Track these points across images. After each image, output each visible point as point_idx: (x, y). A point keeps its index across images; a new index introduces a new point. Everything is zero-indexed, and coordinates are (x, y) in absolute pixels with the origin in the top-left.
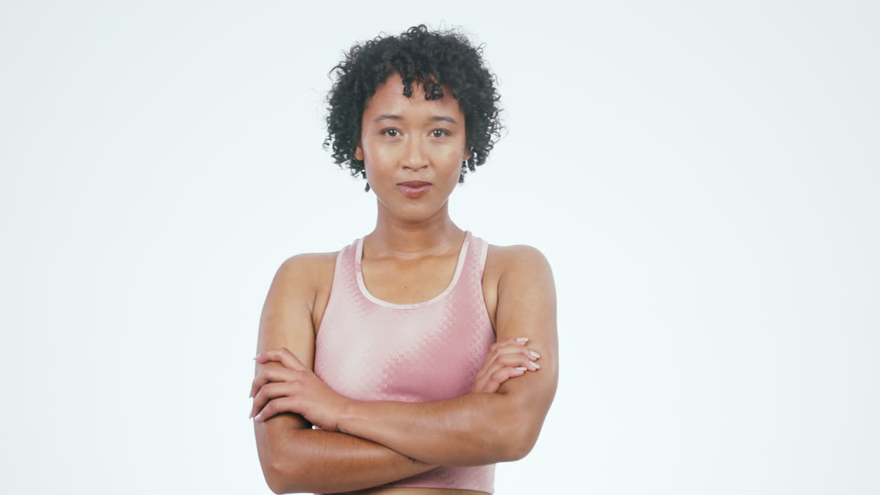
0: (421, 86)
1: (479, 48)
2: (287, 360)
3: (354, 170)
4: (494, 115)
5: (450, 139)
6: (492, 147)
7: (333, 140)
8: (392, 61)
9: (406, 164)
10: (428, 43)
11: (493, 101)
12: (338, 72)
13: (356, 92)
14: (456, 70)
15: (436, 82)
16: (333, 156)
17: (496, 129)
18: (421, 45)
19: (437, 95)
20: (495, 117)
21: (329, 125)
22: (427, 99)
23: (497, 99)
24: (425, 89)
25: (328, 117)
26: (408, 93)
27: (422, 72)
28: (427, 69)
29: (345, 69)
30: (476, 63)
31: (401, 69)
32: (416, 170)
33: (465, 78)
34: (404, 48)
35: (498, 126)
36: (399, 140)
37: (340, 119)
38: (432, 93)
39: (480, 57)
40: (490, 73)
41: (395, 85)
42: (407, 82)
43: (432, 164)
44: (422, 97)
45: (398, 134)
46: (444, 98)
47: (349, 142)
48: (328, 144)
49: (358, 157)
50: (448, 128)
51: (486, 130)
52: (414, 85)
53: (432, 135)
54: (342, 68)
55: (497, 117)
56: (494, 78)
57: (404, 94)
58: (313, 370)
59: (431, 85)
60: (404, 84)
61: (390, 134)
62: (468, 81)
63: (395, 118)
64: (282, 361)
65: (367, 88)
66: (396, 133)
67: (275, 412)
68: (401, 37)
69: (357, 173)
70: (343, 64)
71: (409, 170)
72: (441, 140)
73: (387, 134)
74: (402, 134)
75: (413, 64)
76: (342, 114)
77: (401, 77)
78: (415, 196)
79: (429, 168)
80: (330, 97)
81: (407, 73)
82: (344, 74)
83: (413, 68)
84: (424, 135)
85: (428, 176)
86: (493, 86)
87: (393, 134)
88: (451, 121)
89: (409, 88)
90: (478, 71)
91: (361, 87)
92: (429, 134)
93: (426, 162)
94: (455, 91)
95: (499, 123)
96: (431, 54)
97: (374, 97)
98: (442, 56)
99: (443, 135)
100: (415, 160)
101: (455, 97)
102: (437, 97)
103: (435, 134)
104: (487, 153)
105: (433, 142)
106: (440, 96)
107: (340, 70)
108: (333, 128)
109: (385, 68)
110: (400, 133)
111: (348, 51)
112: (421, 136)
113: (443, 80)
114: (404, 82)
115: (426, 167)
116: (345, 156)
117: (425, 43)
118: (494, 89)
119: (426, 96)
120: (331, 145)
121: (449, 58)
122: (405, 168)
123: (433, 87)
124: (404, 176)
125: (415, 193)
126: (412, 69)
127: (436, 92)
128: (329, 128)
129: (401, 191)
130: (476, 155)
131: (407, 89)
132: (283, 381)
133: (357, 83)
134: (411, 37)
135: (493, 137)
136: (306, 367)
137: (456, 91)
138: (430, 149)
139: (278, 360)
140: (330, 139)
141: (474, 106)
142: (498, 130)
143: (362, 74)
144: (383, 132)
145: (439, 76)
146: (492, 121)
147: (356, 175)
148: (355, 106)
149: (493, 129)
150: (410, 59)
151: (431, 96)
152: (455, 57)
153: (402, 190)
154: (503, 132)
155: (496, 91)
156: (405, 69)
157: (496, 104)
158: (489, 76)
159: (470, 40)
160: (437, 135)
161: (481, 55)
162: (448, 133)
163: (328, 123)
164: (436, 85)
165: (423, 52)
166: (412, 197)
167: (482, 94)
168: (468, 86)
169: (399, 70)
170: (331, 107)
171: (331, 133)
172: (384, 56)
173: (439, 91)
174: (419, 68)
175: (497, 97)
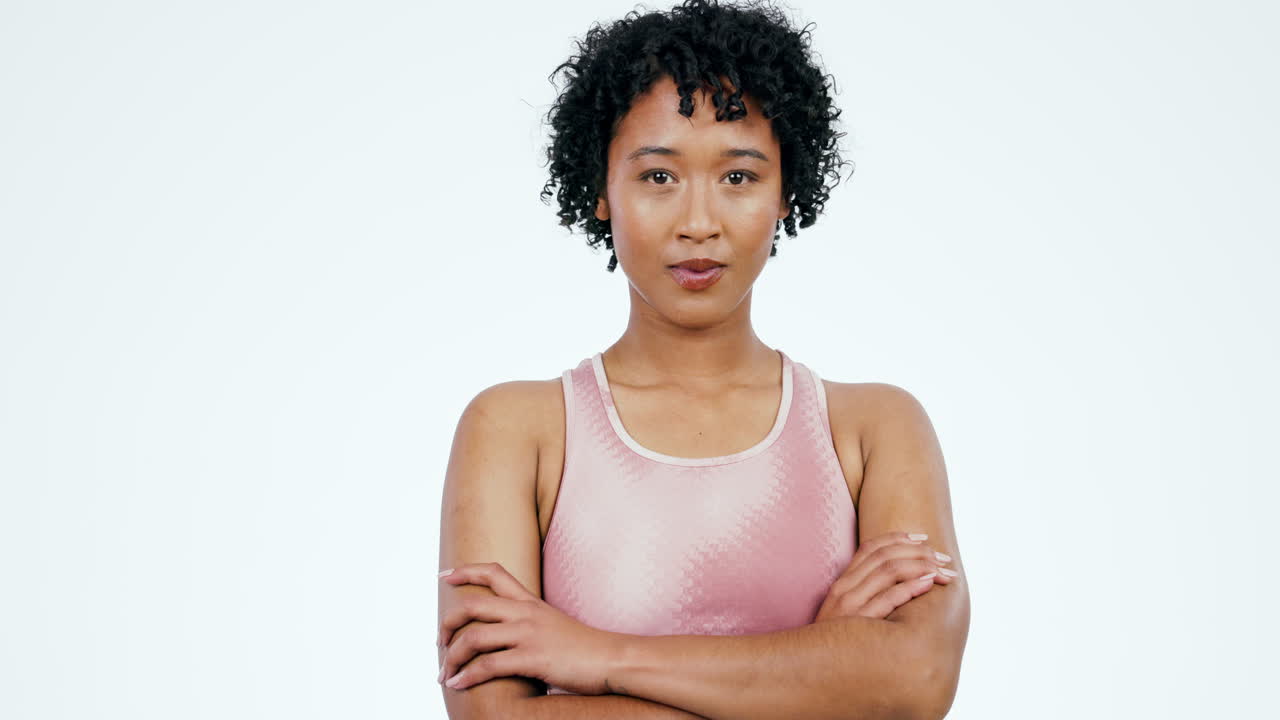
0: (708, 97)
1: (803, 32)
2: (501, 583)
3: (592, 237)
4: (830, 143)
5: (757, 187)
6: (826, 197)
7: (559, 185)
8: (660, 55)
9: (684, 230)
10: (719, 26)
11: (828, 120)
12: (566, 73)
13: (598, 107)
14: (767, 70)
15: (734, 91)
16: (560, 214)
17: (833, 165)
18: (709, 29)
19: (737, 112)
20: (831, 146)
21: (552, 162)
22: (719, 119)
23: (835, 117)
24: (715, 103)
25: (549, 149)
26: (687, 110)
27: (710, 74)
28: (719, 70)
29: (577, 68)
30: (799, 56)
31: (674, 69)
32: (700, 242)
33: (781, 84)
34: (677, 34)
35: (836, 161)
36: (670, 191)
37: (572, 154)
38: (728, 109)
39: (806, 47)
40: (823, 74)
41: (666, 97)
42: (685, 91)
43: (727, 232)
44: (712, 116)
45: (669, 180)
46: (747, 117)
47: (585, 189)
48: (550, 194)
49: (600, 215)
50: (754, 169)
51: (816, 167)
52: (698, 96)
53: (727, 180)
54: (573, 66)
55: (835, 147)
56: (829, 81)
57: (681, 112)
58: (543, 596)
59: (725, 96)
60: (680, 95)
61: (655, 179)
62: (787, 89)
63: (665, 152)
64: (492, 586)
65: (617, 101)
66: (666, 178)
67: (490, 674)
68: (673, 13)
69: (597, 241)
70: (575, 61)
71: (688, 240)
72: (741, 190)
73: (651, 180)
74: (676, 180)
75: (695, 60)
76: (575, 144)
77: (675, 82)
78: (700, 287)
79: (722, 239)
80: (554, 114)
81: (684, 76)
82: (576, 75)
83: (695, 67)
84: (714, 182)
85: (720, 251)
86: (828, 96)
87: (662, 180)
88: (760, 156)
89: (690, 100)
90: (803, 72)
91: (607, 99)
92: (722, 180)
93: (716, 229)
94: (765, 106)
95: (838, 156)
96: (725, 43)
97: (630, 116)
98: (743, 47)
99: (745, 180)
100: (700, 224)
101: (765, 115)
102: (735, 116)
103: (731, 179)
104: (819, 207)
105: (728, 193)
106: (742, 113)
107: (570, 70)
108: (559, 168)
109: (648, 67)
110: (674, 179)
111: (583, 38)
112: (708, 182)
113: (745, 88)
114: (680, 91)
115: (715, 236)
116: (578, 212)
117: (714, 25)
118: (830, 99)
119: (717, 114)
120: (555, 196)
121: (756, 50)
122: (682, 237)
123: (730, 99)
124: (678, 252)
125: (699, 281)
126: (692, 70)
127: (734, 107)
128: (552, 167)
129: (675, 279)
130: (797, 209)
131: (686, 102)
132: (498, 621)
133: (599, 93)
134: (690, 14)
135: (828, 180)
136: (532, 594)
137: (767, 106)
138: (722, 204)
139: (484, 583)
140: (554, 185)
141: (796, 129)
142: (836, 168)
143: (609, 77)
144: (644, 176)
145: (738, 80)
146: (826, 153)
147: (596, 245)
148: (596, 132)
149: (826, 165)
150: (689, 53)
151: (726, 115)
152: (765, 49)
153: (677, 277)
154: (844, 172)
155: (832, 104)
156: (682, 69)
157: (833, 125)
158: (822, 79)
159: (789, 17)
160: (735, 181)
161: (808, 43)
162: (753, 177)
163: (549, 156)
164: (734, 95)
165: (712, 40)
166: (693, 289)
167: (811, 110)
168: (787, 97)
169: (670, 71)
170: (555, 133)
171: (554, 176)
172: (646, 48)
173: (737, 104)
174: (705, 67)
175: (835, 112)
